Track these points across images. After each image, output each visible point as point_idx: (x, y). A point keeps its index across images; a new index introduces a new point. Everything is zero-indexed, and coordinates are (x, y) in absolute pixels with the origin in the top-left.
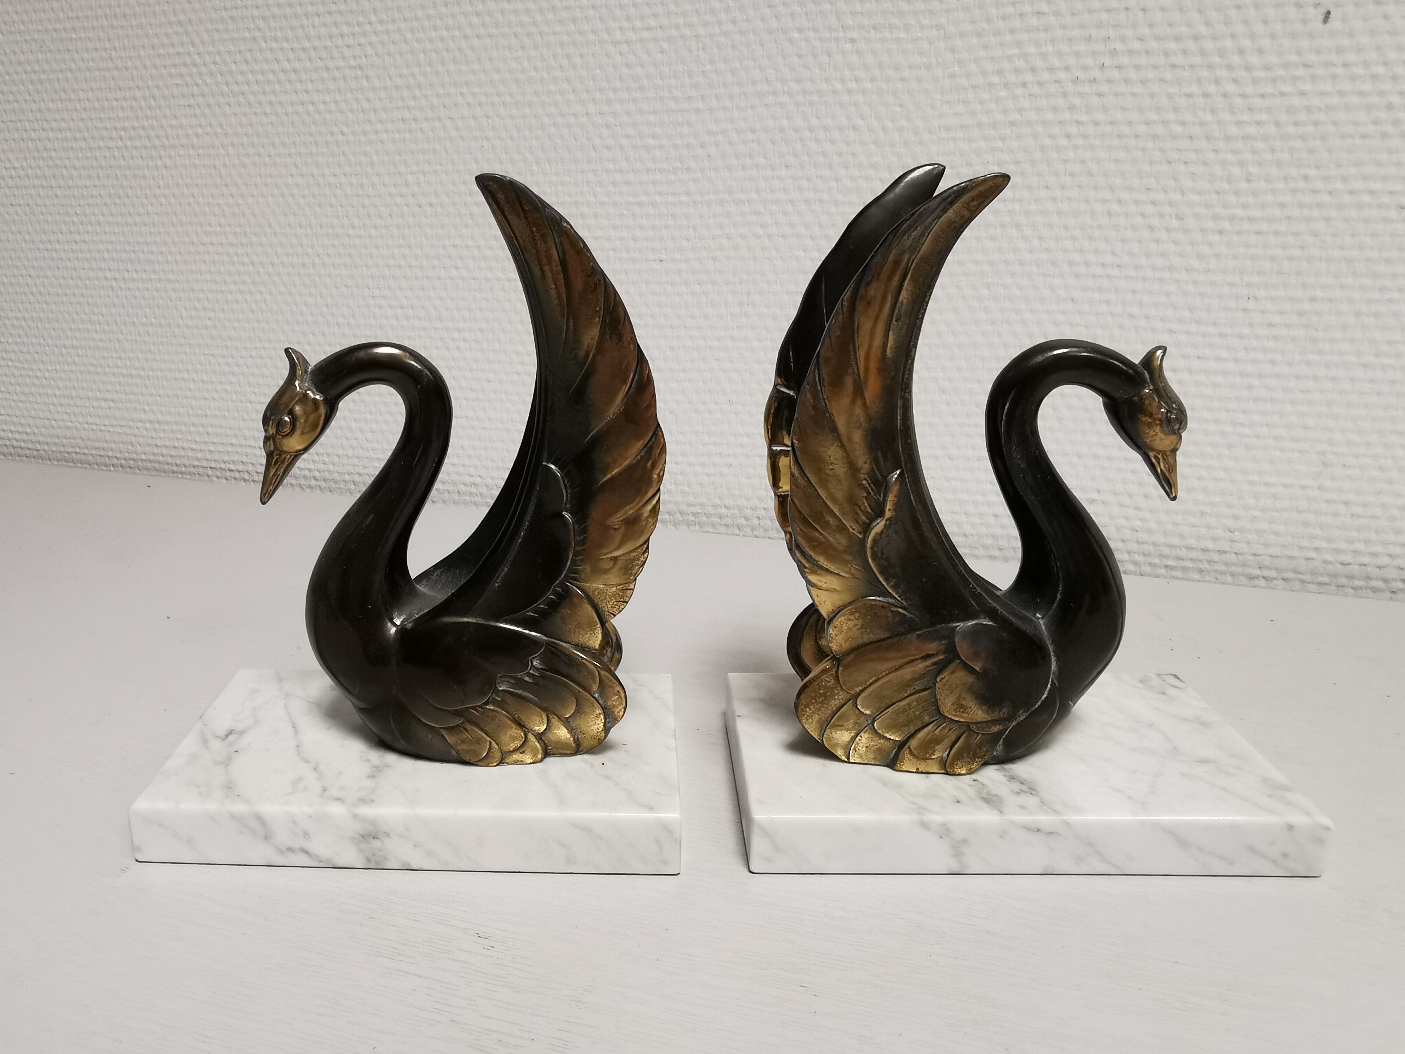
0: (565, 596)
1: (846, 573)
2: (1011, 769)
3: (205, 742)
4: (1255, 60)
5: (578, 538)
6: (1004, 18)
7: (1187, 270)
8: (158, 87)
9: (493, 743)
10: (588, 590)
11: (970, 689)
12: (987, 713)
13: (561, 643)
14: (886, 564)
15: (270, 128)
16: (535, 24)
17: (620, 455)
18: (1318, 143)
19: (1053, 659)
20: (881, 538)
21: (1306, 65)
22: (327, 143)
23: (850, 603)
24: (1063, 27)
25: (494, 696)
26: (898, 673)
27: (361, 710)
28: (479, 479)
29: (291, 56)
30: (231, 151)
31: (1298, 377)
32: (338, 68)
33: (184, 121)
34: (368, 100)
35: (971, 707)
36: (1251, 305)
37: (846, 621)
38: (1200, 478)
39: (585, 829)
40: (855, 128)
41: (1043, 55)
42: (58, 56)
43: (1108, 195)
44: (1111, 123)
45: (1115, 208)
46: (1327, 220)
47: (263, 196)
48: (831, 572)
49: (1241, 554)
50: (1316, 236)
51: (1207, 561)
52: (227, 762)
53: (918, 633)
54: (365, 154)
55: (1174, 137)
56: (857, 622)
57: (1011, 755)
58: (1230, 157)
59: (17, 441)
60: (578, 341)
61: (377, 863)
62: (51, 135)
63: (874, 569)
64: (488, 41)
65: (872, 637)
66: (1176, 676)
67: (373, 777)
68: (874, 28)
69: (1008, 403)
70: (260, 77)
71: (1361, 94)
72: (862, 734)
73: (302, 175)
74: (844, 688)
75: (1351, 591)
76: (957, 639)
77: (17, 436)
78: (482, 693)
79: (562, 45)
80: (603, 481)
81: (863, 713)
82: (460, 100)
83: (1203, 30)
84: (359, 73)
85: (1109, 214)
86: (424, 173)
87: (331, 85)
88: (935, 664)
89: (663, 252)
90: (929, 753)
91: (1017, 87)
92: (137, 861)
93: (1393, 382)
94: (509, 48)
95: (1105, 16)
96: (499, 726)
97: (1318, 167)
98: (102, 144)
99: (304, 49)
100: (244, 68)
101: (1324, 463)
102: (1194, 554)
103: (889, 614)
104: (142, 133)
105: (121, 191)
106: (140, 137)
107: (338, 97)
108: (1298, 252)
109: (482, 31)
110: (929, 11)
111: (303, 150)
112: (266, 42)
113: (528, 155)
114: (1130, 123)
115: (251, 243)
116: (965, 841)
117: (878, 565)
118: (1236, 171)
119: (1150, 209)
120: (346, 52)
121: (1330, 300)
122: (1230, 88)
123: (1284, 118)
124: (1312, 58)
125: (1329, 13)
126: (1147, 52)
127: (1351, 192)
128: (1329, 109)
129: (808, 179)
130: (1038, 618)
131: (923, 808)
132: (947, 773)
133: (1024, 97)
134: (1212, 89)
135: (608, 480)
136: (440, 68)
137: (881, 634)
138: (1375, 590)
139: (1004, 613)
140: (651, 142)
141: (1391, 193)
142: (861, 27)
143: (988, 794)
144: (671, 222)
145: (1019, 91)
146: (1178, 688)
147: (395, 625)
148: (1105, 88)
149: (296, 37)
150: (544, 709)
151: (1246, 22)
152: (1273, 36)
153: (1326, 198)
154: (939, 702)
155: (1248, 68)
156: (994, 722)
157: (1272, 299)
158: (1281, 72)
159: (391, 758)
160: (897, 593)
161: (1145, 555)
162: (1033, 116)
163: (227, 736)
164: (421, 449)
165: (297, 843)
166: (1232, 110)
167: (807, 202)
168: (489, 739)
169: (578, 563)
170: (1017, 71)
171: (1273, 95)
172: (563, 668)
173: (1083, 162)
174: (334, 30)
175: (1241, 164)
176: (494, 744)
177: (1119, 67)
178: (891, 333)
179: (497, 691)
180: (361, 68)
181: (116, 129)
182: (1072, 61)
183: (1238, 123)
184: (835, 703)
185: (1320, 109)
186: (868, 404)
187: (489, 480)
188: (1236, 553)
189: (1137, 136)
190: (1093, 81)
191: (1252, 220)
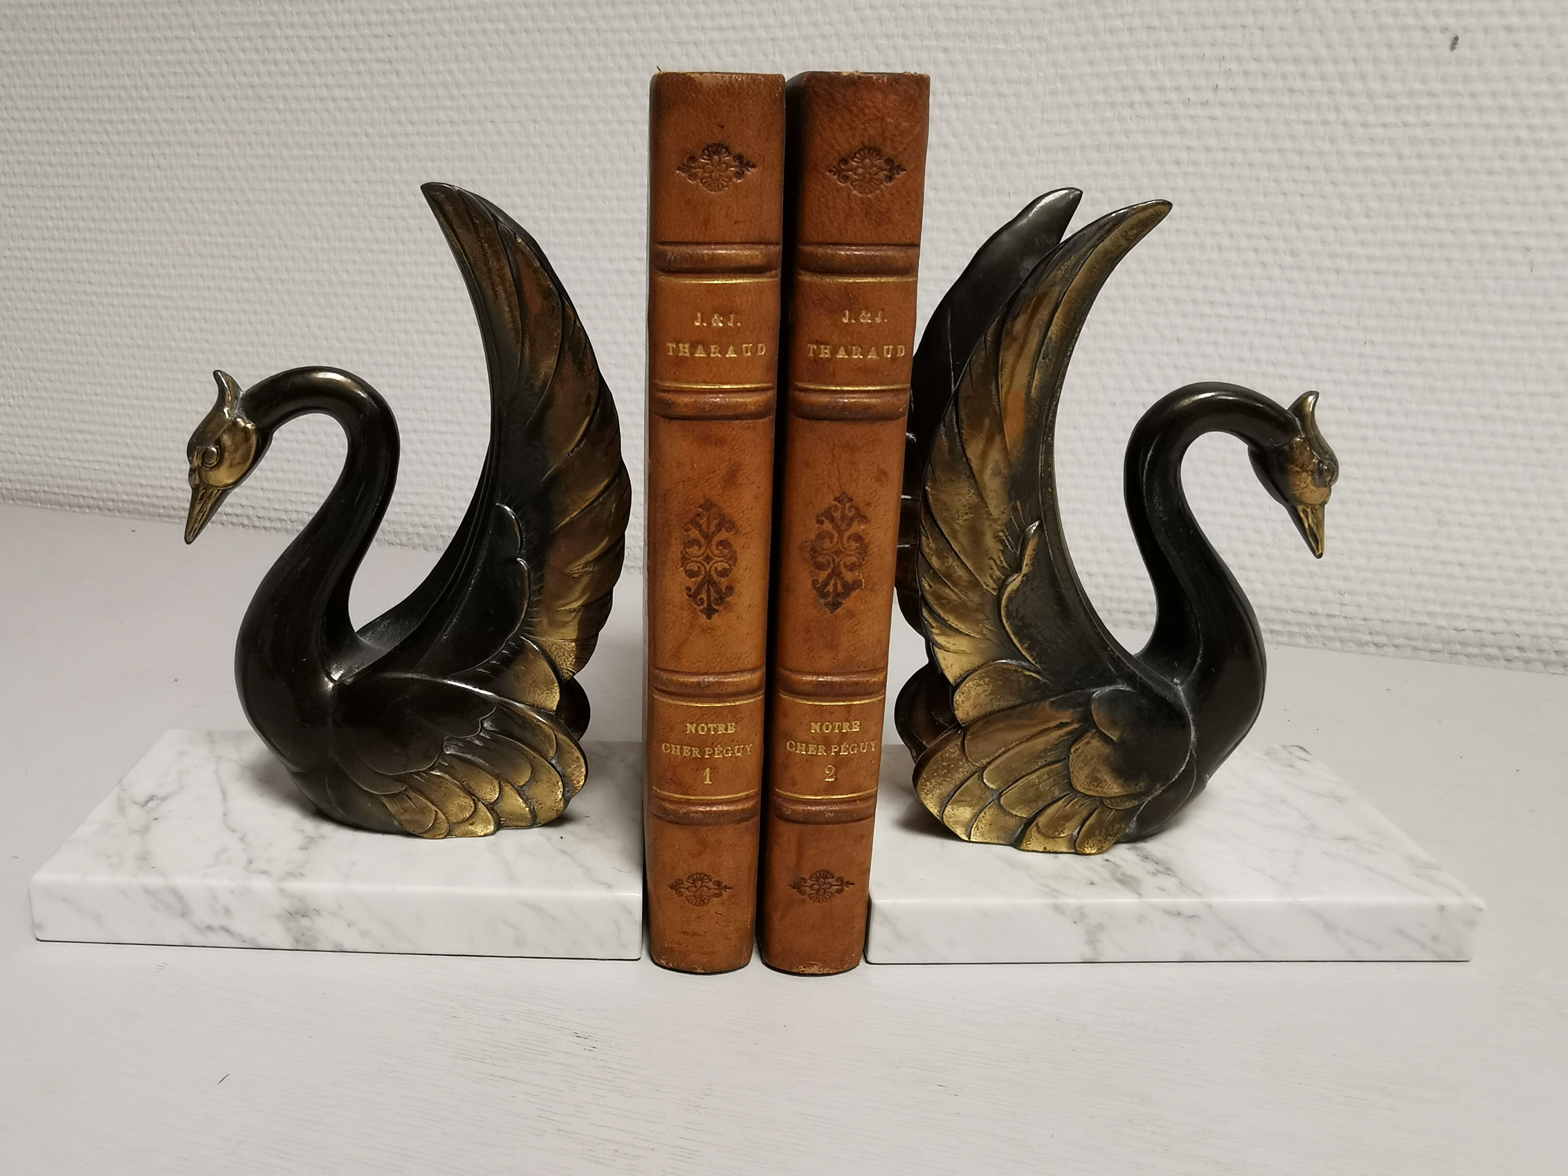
0: (519, 651)
1: (977, 633)
2: (1143, 848)
3: (121, 808)
4: (1377, 86)
5: (534, 588)
6: (1112, 32)
7: (1301, 311)
8: (151, 75)
9: (439, 812)
10: (544, 645)
11: (1106, 761)
12: (1123, 786)
13: (515, 703)
14: (1021, 624)
15: (283, 127)
16: (592, 19)
17: (579, 497)
18: (1442, 178)
19: (1192, 728)
20: (1016, 595)
21: (1431, 95)
22: (348, 145)
23: (979, 667)
24: (1175, 44)
25: (440, 761)
26: (1029, 743)
27: (296, 775)
29: (310, 44)
30: (236, 150)
31: (1414, 428)
32: (363, 61)
33: (182, 116)
34: (398, 98)
35: (1106, 781)
36: (1368, 350)
37: (975, 687)
39: (535, 908)
41: (1153, 74)
42: (33, 36)
43: (1219, 228)
44: (1224, 150)
45: (1226, 242)
46: (1449, 260)
47: (272, 203)
48: (960, 632)
49: (1350, 618)
50: (1437, 278)
51: (1315, 625)
52: (145, 830)
53: (1052, 699)
54: (393, 159)
55: (1290, 167)
56: (986, 687)
57: (1144, 833)
58: (1348, 190)
60: (534, 370)
61: (306, 943)
62: (23, 125)
63: (1008, 629)
64: (537, 35)
65: (1003, 704)
66: (1302, 748)
67: (306, 848)
68: (970, 37)
69: (1151, 450)
70: (273, 68)
71: (1487, 126)
72: (986, 810)
73: (319, 181)
74: (970, 759)
75: (1464, 658)
76: (1093, 707)
78: (427, 757)
79: (621, 43)
80: (561, 524)
81: (988, 787)
82: (503, 101)
83: (1324, 53)
85: (1220, 249)
87: (356, 80)
88: (1068, 733)
90: (1058, 830)
91: (1123, 107)
92: (38, 940)
93: (1514, 435)
94: (562, 45)
95: (1220, 34)
96: (445, 794)
97: (1440, 204)
98: (83, 138)
99: (324, 38)
100: (255, 56)
101: (1439, 522)
102: (1302, 618)
103: (1022, 679)
104: (132, 127)
105: (105, 193)
106: (129, 132)
107: (363, 94)
108: (1418, 295)
109: (530, 25)
110: (1031, 21)
111: (321, 152)
112: (280, 28)
113: (580, 166)
114: (1244, 151)
115: (257, 255)
116: (1100, 926)
117: (1011, 625)
118: (1355, 206)
119: (1263, 244)
120: (374, 43)
121: (1450, 347)
122: (1351, 116)
123: (1407, 150)
124: (1438, 87)
125: (1456, 39)
126: (1264, 75)
127: (1475, 232)
128: (1453, 141)
130: (1176, 684)
131: (1056, 891)
132: (1077, 853)
133: (1131, 119)
134: (1332, 116)
135: (566, 524)
136: (482, 65)
137: (1014, 701)
138: (1489, 658)
139: (1144, 678)
141: (1517, 233)
142: (955, 35)
143: (1123, 874)
145: (1126, 112)
146: (1306, 760)
147: (332, 680)
148: (1218, 111)
149: (316, 24)
150: (497, 777)
151: (1369, 46)
152: (1397, 62)
153: (1449, 238)
154: (1072, 775)
155: (1370, 95)
156: (1129, 797)
157: (1389, 344)
158: (1405, 101)
159: (328, 829)
160: (1031, 656)
162: (1140, 139)
163: (147, 802)
164: (363, 486)
165: (219, 920)
166: (1352, 139)
168: (434, 808)
169: (534, 615)
170: (1125, 89)
171: (1396, 125)
172: (517, 731)
173: (1192, 191)
174: (360, 18)
175: (1361, 198)
176: (440, 814)
177: (1234, 90)
178: (1037, 371)
179: (442, 755)
180: (390, 62)
181: (100, 121)
182: (1184, 81)
183: (1358, 154)
184: (959, 776)
185: (1444, 142)
186: (1009, 449)
188: (1345, 617)
189: (1251, 165)
190: (1205, 104)
191: (1370, 259)
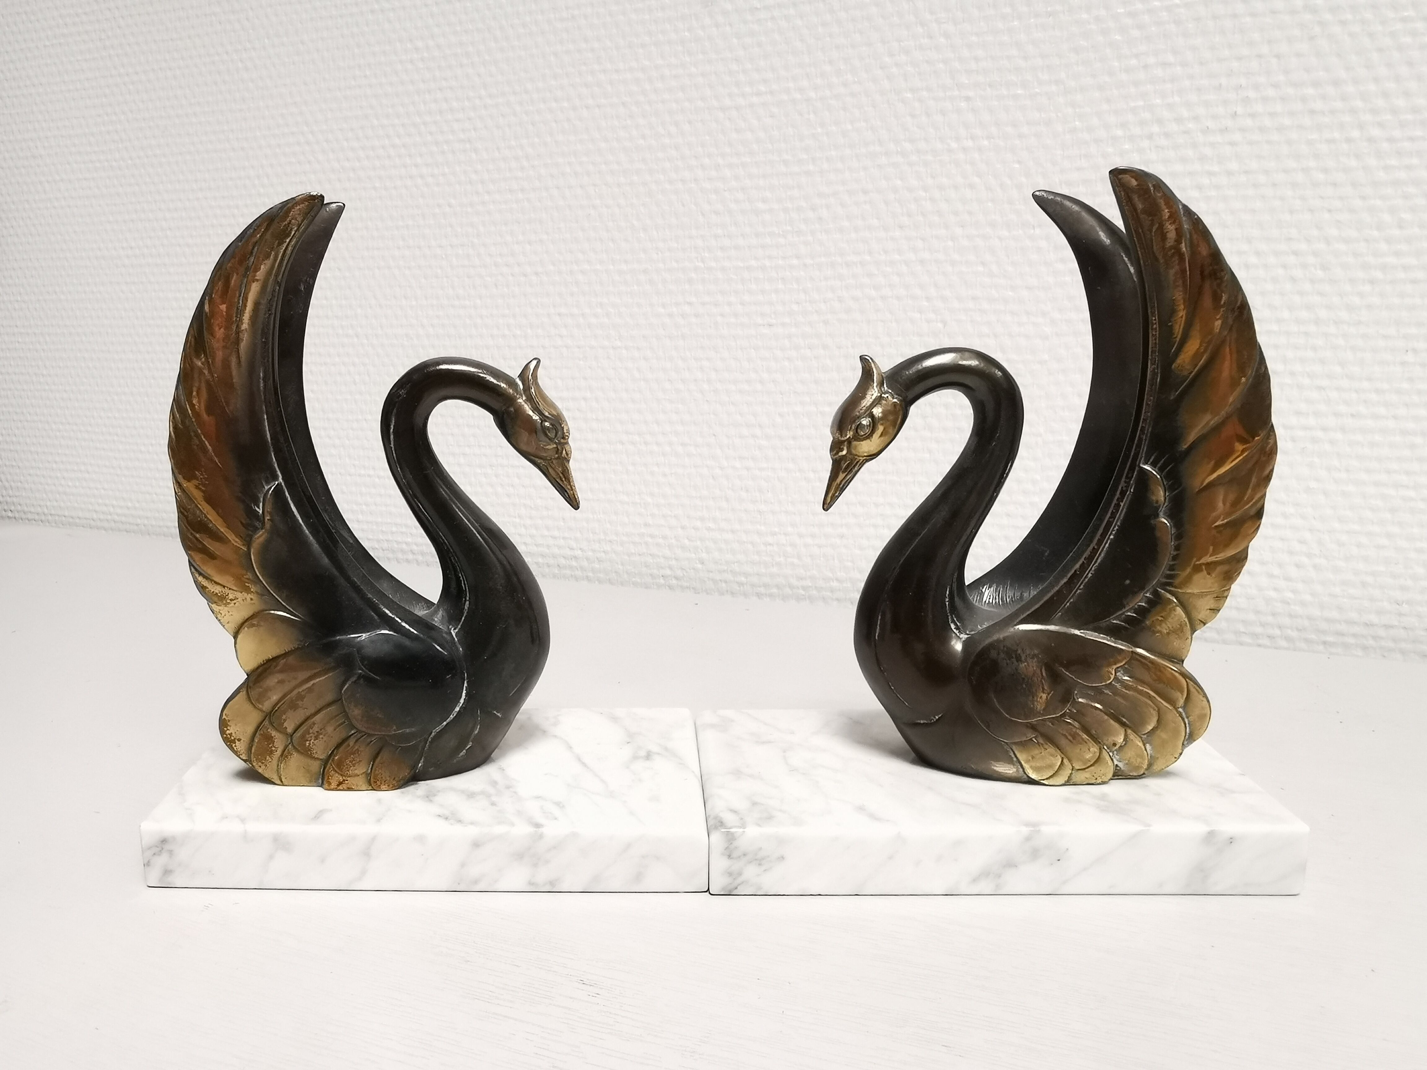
0: (1156, 602)
4: (1401, 102)
6: (1127, 71)
7: (1336, 323)
9: (1065, 759)
15: (379, 202)
16: (644, 93)
22: (434, 215)
24: (1191, 77)
28: (579, 552)
29: (402, 131)
32: (447, 142)
34: (476, 172)
36: (1410, 358)
38: (1359, 545)
40: (972, 186)
41: (1170, 106)
42: (178, 140)
44: (1246, 172)
47: (369, 268)
49: (1411, 629)
51: (1372, 636)
54: (472, 225)
55: (1315, 185)
58: (1379, 203)
59: (118, 515)
62: (168, 215)
64: (597, 111)
68: (990, 86)
70: (371, 153)
73: (409, 247)
77: (119, 511)
79: (671, 112)
82: (568, 169)
83: (1343, 74)
84: (468, 146)
86: (530, 243)
87: (440, 159)
89: (773, 316)
94: (618, 117)
95: (1235, 64)
99: (414, 125)
100: (356, 144)
102: (1356, 629)
107: (446, 170)
109: (590, 101)
110: (1048, 66)
111: (411, 223)
112: (377, 119)
113: (635, 222)
114: (1267, 172)
115: (356, 314)
118: (1387, 217)
119: (1292, 259)
120: (456, 126)
122: (1376, 132)
126: (1283, 99)
129: (923, 240)
133: (1150, 149)
134: (1356, 134)
136: (549, 139)
140: (761, 205)
142: (977, 85)
144: (781, 286)
148: (1237, 137)
149: (407, 113)
150: (1123, 724)
151: (1389, 65)
152: (1420, 78)
155: (1394, 111)
161: (1299, 630)
166: (1379, 155)
167: (922, 262)
170: (1142, 123)
174: (444, 106)
175: (1392, 210)
176: (1066, 761)
177: (1252, 115)
180: (470, 141)
182: (1201, 111)
183: (1386, 168)
187: (590, 553)
188: (1405, 628)
189: (1274, 185)
190: (1225, 130)
191: (1405, 268)
